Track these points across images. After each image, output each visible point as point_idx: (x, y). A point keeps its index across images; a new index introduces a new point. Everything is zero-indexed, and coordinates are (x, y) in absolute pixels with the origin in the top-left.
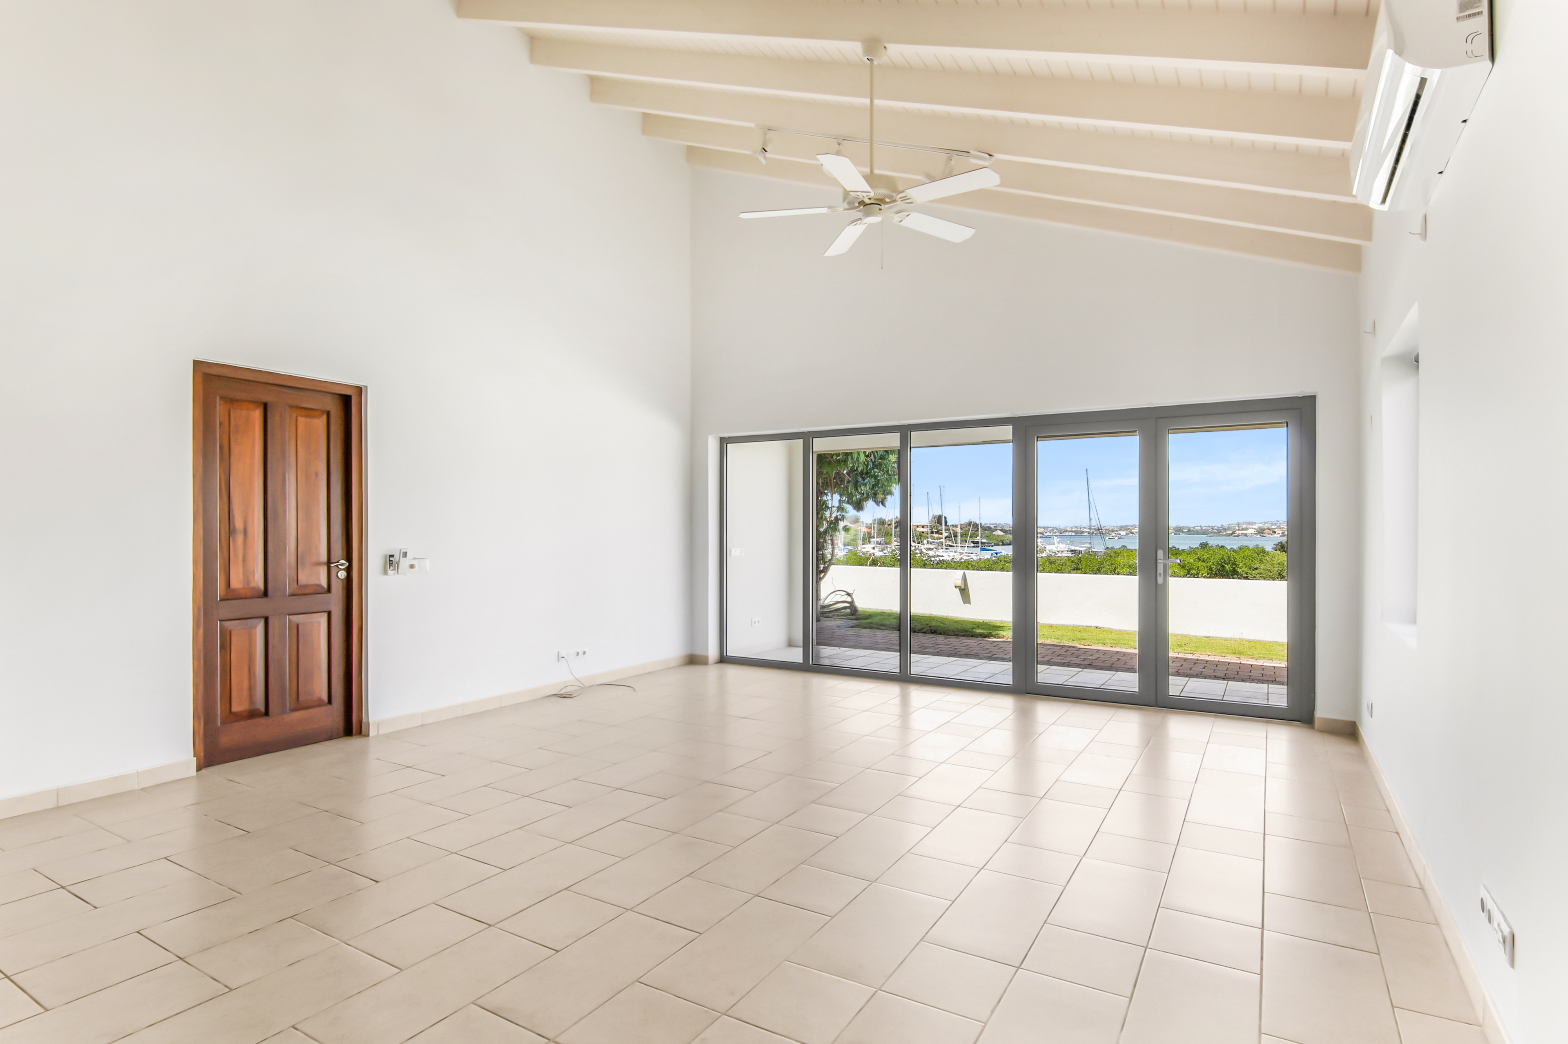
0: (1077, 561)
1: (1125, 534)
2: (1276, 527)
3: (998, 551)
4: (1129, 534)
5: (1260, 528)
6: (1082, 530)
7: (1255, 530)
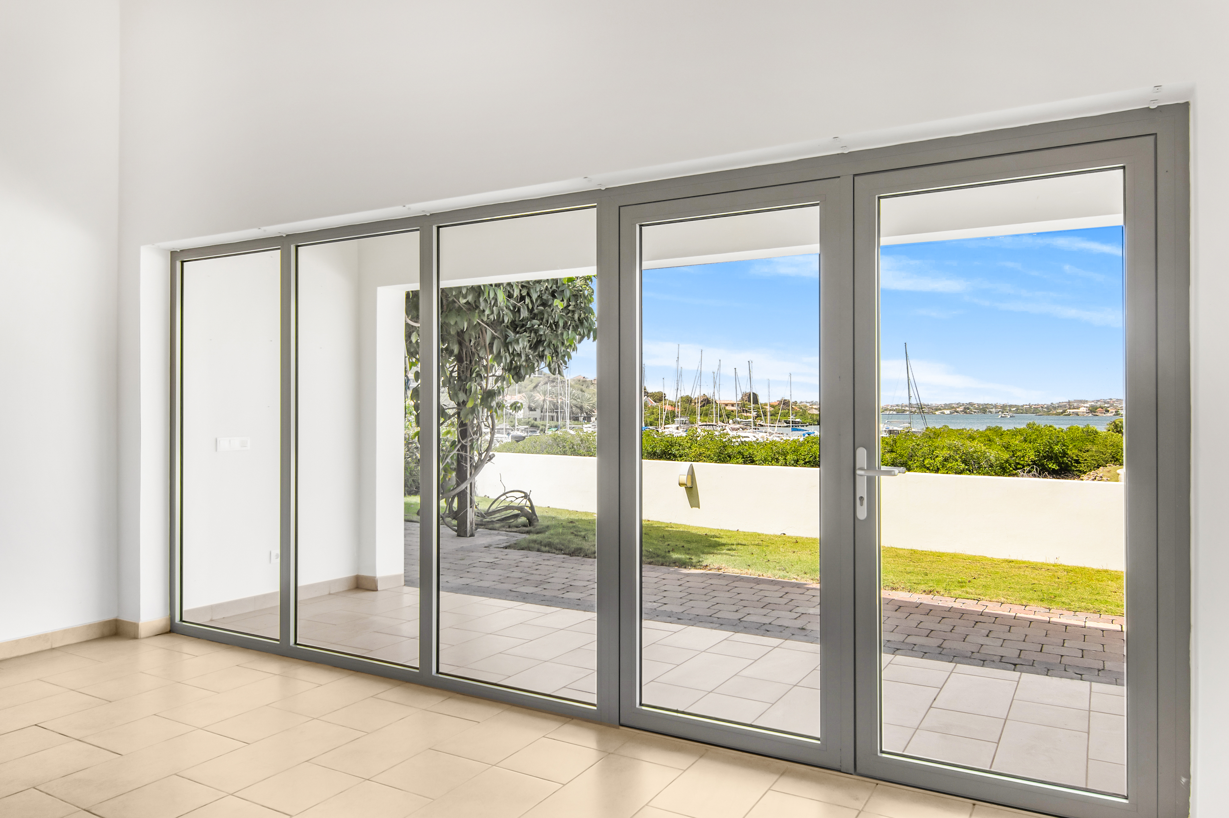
0: (892, 443)
1: (949, 413)
2: (1109, 405)
3: (810, 431)
4: (953, 413)
5: (1092, 406)
6: (903, 408)
7: (1087, 409)
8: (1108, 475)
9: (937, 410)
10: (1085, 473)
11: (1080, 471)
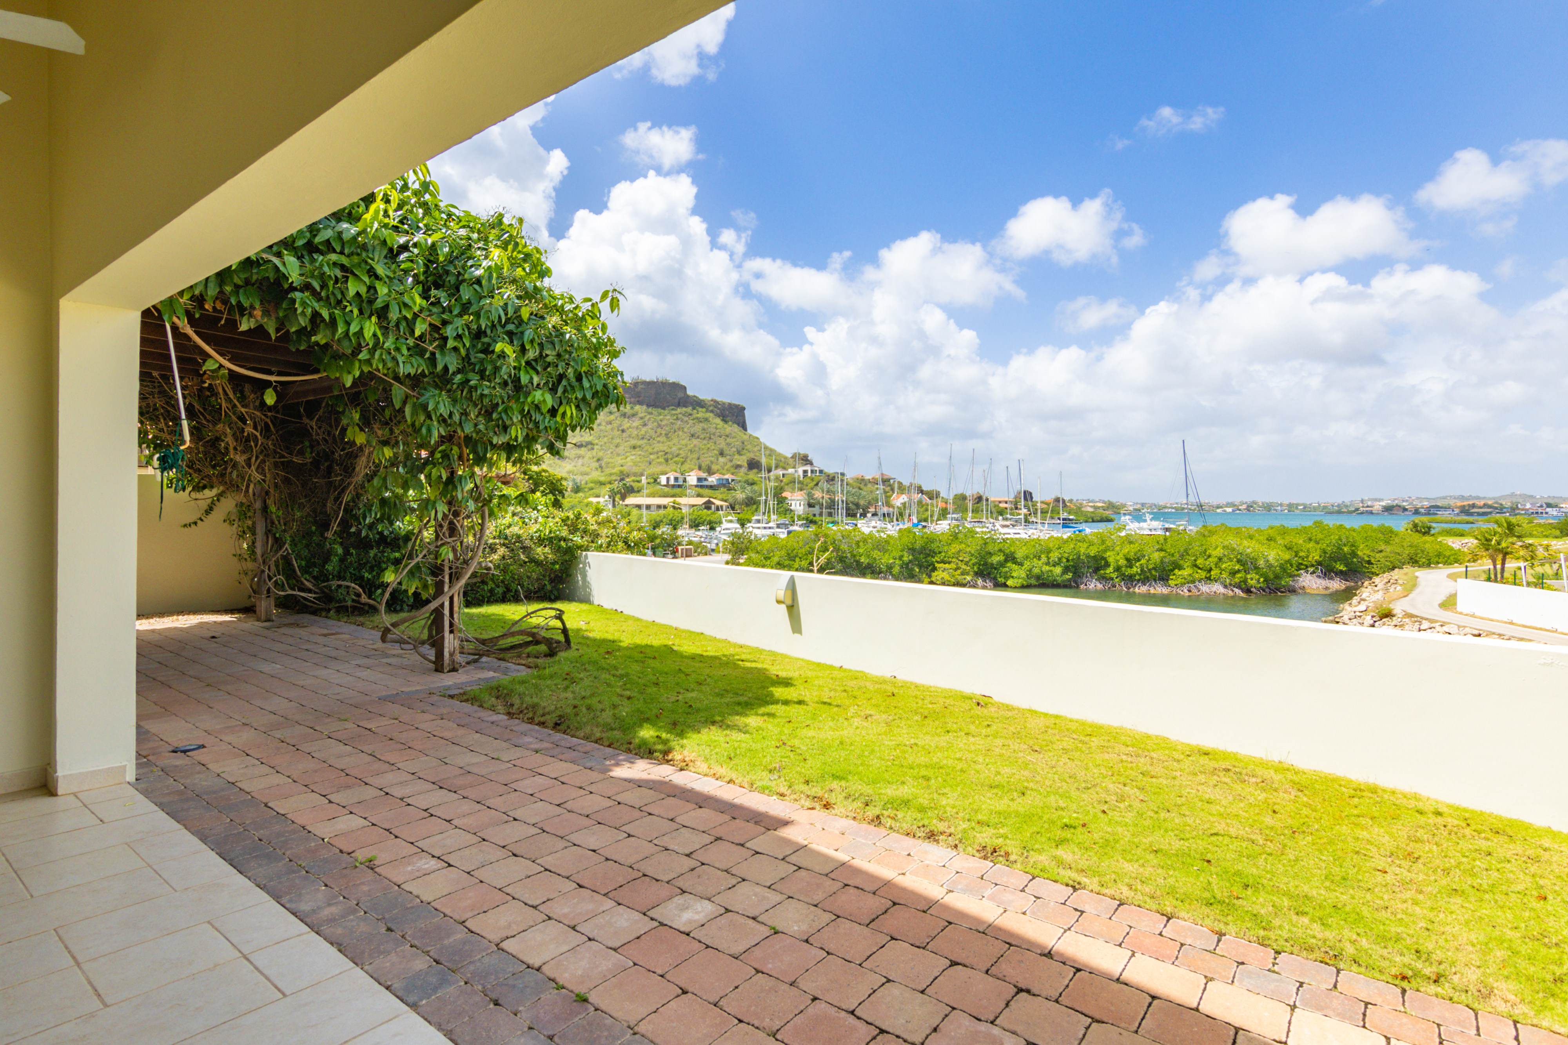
1: (1231, 511)
3: (1081, 529)
4: (1236, 511)
6: (1181, 507)
8: (1405, 577)
9: (1218, 507)
10: (1378, 575)
11: (1373, 573)
